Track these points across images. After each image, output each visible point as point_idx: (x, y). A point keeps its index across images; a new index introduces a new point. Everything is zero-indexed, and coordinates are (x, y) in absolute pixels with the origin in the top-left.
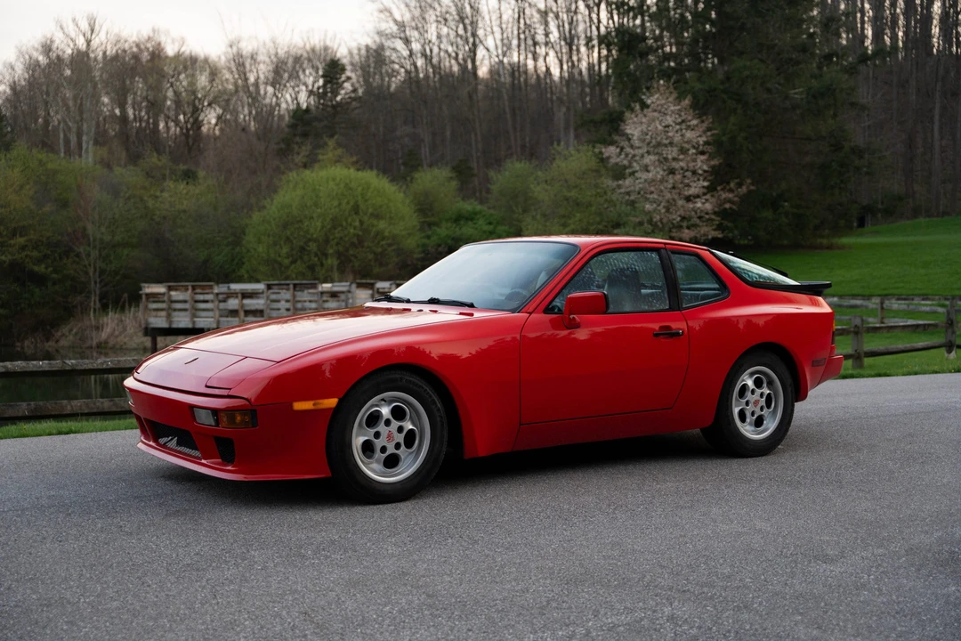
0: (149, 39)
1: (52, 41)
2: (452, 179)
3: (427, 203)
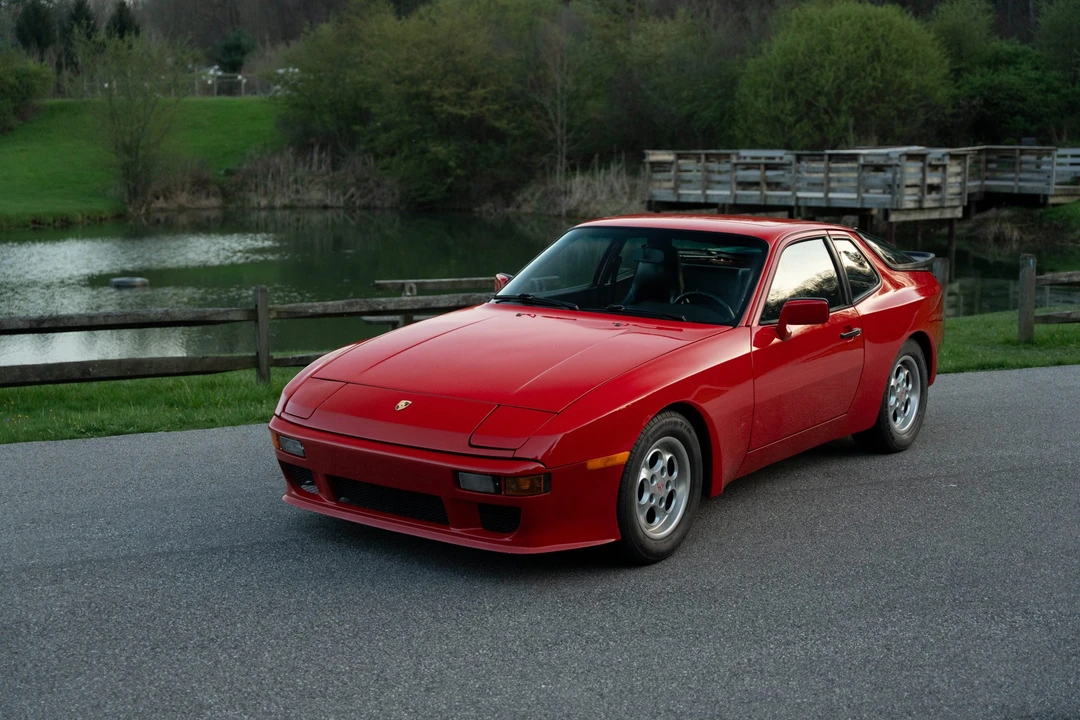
2: (989, 11)
3: (955, 44)
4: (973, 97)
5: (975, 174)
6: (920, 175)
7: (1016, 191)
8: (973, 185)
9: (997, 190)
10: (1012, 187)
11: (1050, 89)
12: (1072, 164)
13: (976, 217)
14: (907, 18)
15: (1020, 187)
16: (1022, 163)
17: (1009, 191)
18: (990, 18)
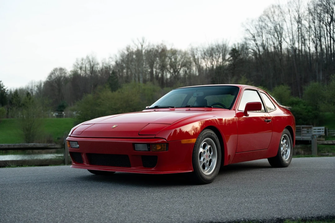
0: (162, 44)
1: (130, 46)
2: (289, 89)
7: (302, 139)
10: (300, 138)
11: (309, 111)
12: (318, 132)
15: (303, 138)
16: (303, 133)
17: (299, 139)
18: (289, 91)
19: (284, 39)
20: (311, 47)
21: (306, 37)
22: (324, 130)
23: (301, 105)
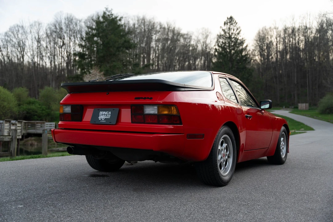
2: (27, 91)
3: (19, 98)
4: (24, 111)
5: (25, 129)
6: (9, 126)
7: (36, 133)
8: (24, 132)
9: (30, 133)
10: (35, 132)
11: (43, 110)
12: (50, 126)
13: (25, 140)
14: (5, 90)
15: (37, 132)
16: (37, 128)
17: (34, 133)
18: (28, 93)
19: (26, 54)
20: (47, 63)
21: (44, 54)
22: (54, 125)
23: (37, 105)
